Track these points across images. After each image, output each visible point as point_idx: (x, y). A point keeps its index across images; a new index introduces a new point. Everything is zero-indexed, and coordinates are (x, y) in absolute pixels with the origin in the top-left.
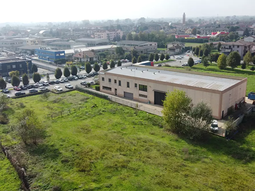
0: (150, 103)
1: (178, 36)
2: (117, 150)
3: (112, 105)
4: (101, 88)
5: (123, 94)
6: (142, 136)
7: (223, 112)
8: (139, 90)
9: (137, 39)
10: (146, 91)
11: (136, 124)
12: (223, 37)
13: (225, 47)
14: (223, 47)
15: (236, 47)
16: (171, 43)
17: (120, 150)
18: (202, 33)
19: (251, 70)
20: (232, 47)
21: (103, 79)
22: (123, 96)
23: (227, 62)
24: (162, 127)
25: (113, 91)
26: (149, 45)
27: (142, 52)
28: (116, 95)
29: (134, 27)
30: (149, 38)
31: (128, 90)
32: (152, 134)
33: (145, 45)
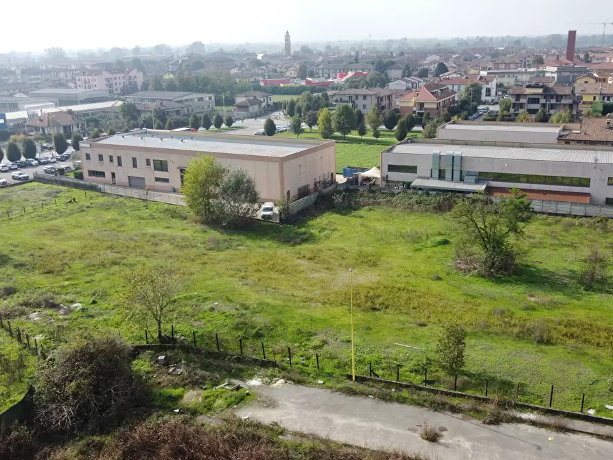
0: (174, 191)
1: (266, 83)
2: (107, 249)
3: (105, 198)
4: (86, 175)
5: (126, 181)
6: (151, 231)
7: (288, 193)
8: (155, 170)
9: (172, 87)
10: (167, 170)
11: (143, 219)
12: (356, 81)
13: (341, 99)
14: (339, 100)
15: (360, 98)
16: (244, 95)
17: (111, 247)
18: (321, 75)
19: (374, 138)
20: (354, 98)
21: (88, 157)
22: (128, 185)
23: (333, 125)
24: (185, 218)
25: (108, 176)
26: (196, 100)
27: (178, 112)
28: (114, 184)
29: (172, 64)
30: (198, 84)
31: (135, 173)
32: (168, 228)
33: (186, 100)
